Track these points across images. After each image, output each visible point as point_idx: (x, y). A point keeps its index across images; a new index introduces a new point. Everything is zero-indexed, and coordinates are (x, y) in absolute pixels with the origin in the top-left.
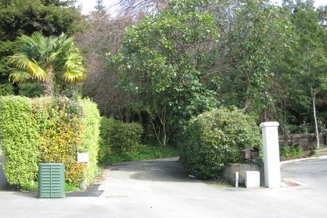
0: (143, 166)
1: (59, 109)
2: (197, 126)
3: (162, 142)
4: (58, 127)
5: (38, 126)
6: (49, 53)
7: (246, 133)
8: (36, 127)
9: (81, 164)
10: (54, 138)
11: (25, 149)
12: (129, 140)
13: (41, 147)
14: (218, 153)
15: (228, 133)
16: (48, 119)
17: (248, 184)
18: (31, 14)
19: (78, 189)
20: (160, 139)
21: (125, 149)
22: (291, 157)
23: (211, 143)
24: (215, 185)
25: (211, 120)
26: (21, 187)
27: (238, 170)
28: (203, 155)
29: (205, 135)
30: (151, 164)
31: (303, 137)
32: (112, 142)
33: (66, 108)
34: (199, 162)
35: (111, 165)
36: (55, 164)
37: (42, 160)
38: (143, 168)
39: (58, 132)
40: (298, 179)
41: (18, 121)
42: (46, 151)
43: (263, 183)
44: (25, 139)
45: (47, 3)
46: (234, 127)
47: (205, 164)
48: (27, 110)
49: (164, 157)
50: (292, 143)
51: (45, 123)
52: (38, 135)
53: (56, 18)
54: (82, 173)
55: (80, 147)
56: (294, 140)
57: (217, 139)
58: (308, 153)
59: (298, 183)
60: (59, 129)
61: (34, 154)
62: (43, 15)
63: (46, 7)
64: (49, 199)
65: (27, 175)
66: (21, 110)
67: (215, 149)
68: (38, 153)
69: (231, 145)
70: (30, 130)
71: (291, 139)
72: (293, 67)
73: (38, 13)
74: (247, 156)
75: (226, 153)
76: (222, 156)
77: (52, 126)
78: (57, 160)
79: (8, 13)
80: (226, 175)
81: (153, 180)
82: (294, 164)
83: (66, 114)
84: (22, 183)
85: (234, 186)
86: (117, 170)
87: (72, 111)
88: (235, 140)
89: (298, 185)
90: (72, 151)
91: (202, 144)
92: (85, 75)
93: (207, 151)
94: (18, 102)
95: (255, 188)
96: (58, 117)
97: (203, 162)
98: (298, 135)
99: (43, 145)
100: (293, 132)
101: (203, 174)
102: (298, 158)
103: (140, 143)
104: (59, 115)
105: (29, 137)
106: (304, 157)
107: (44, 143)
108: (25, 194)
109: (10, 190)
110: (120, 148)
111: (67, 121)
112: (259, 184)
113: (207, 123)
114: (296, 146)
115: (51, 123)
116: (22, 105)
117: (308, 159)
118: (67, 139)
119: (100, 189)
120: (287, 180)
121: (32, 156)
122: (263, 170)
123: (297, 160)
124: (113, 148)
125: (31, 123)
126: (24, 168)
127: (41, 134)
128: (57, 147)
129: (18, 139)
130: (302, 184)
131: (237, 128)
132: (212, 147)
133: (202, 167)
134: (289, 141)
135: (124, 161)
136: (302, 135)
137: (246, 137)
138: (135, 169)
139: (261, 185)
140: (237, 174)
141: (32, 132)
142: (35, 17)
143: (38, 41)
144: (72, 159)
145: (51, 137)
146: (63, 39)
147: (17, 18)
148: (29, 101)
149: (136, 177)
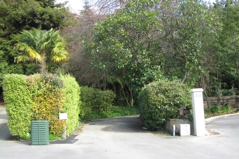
0: (113, 121)
1: (46, 83)
2: (146, 93)
3: (130, 104)
4: (45, 95)
5: (31, 95)
6: (42, 43)
7: (181, 97)
8: (30, 96)
9: (61, 121)
10: (42, 103)
11: (22, 111)
12: (105, 103)
13: (34, 110)
14: (161, 112)
15: (168, 97)
16: (38, 89)
17: (182, 133)
18: (33, 14)
19: (60, 139)
20: (129, 102)
21: (102, 109)
22: (222, 113)
23: (155, 104)
24: (159, 135)
25: (155, 88)
26: (20, 138)
27: (175, 124)
28: (150, 113)
29: (151, 99)
30: (120, 120)
31: (232, 99)
32: (92, 104)
33: (51, 82)
34: (148, 118)
35: (91, 121)
36: (43, 121)
37: (34, 118)
38: (112, 123)
39: (45, 99)
40: (220, 129)
41: (17, 91)
42: (37, 112)
43: (193, 132)
44: (22, 104)
45: (45, 6)
46: (172, 93)
47: (152, 120)
48: (23, 84)
49: (131, 115)
50: (223, 103)
51: (36, 93)
52: (31, 101)
53: (51, 17)
54: (63, 127)
55: (61, 109)
56: (225, 101)
57: (160, 101)
58: (235, 110)
59: (219, 132)
60: (45, 96)
61: (28, 114)
62: (42, 15)
63: (44, 9)
64: (38, 146)
65: (24, 129)
66: (19, 84)
67: (159, 109)
68: (31, 114)
69: (170, 105)
70: (26, 97)
71: (223, 100)
72: (224, 47)
73: (38, 13)
74: (181, 113)
75: (167, 111)
76: (164, 113)
77: (41, 95)
78: (44, 118)
79: (17, 14)
80: (167, 127)
81: (116, 132)
82: (222, 118)
83: (50, 86)
84: (21, 135)
85: (172, 135)
86: (94, 124)
87: (55, 84)
88: (173, 102)
89: (219, 134)
90: (56, 112)
91: (150, 105)
92: (68, 58)
93: (153, 110)
94: (16, 78)
95: (187, 136)
96: (44, 88)
97: (151, 118)
98: (228, 97)
99: (35, 108)
100: (225, 95)
101: (152, 127)
102: (227, 114)
103: (113, 105)
104: (45, 87)
105: (24, 103)
106: (232, 113)
107: (36, 107)
108: (23, 143)
109: (13, 140)
110: (99, 108)
111: (51, 91)
112: (190, 134)
113: (153, 90)
114: (226, 105)
115: (40, 92)
116: (19, 80)
117: (234, 114)
118: (51, 103)
119: (76, 138)
120: (212, 130)
121: (27, 116)
122: (193, 123)
123: (226, 115)
124: (93, 109)
125: (26, 93)
126: (22, 124)
127: (33, 100)
128: (44, 109)
129: (17, 104)
130: (222, 133)
131: (174, 93)
132: (157, 107)
133: (150, 122)
134: (221, 101)
135: (102, 118)
136: (231, 97)
137: (181, 100)
138: (107, 124)
139: (191, 134)
140: (174, 126)
141: (27, 99)
142: (36, 16)
143: (34, 34)
144: (55, 118)
145: (40, 102)
146: (52, 32)
147: (23, 18)
148: (24, 78)
149: (105, 130)
